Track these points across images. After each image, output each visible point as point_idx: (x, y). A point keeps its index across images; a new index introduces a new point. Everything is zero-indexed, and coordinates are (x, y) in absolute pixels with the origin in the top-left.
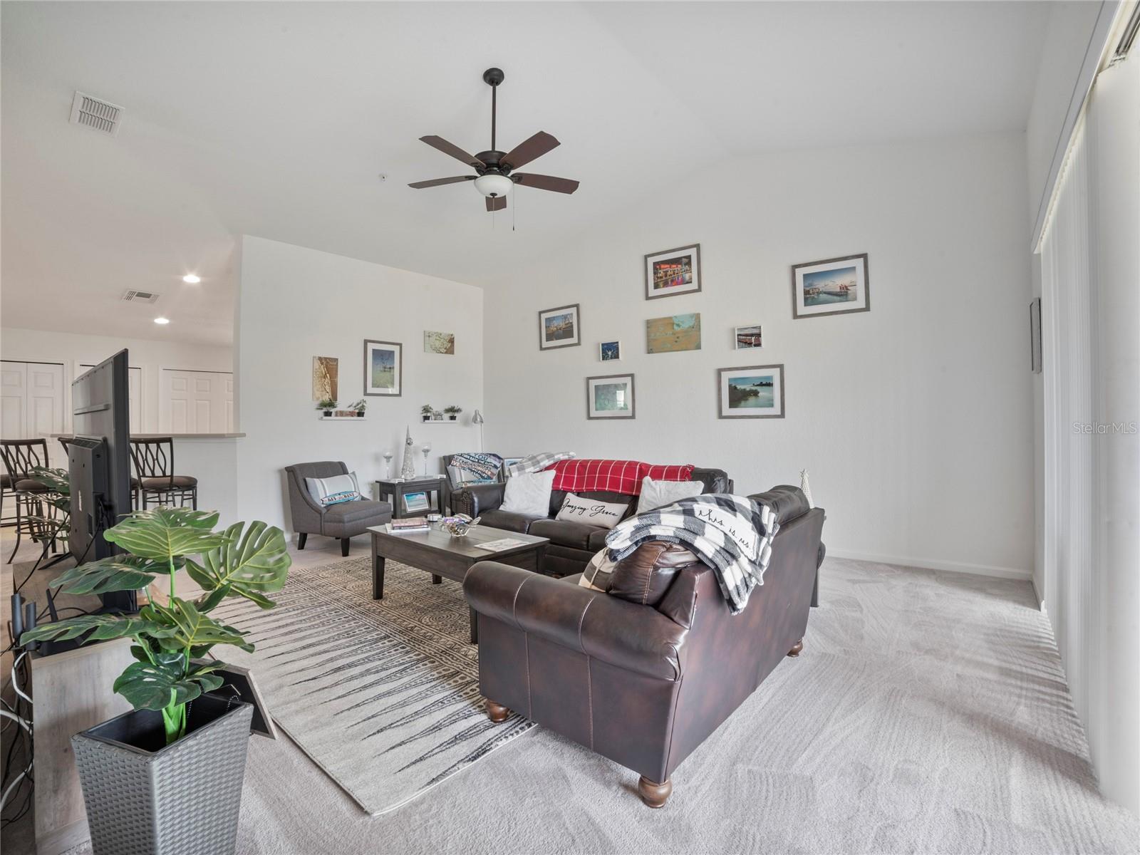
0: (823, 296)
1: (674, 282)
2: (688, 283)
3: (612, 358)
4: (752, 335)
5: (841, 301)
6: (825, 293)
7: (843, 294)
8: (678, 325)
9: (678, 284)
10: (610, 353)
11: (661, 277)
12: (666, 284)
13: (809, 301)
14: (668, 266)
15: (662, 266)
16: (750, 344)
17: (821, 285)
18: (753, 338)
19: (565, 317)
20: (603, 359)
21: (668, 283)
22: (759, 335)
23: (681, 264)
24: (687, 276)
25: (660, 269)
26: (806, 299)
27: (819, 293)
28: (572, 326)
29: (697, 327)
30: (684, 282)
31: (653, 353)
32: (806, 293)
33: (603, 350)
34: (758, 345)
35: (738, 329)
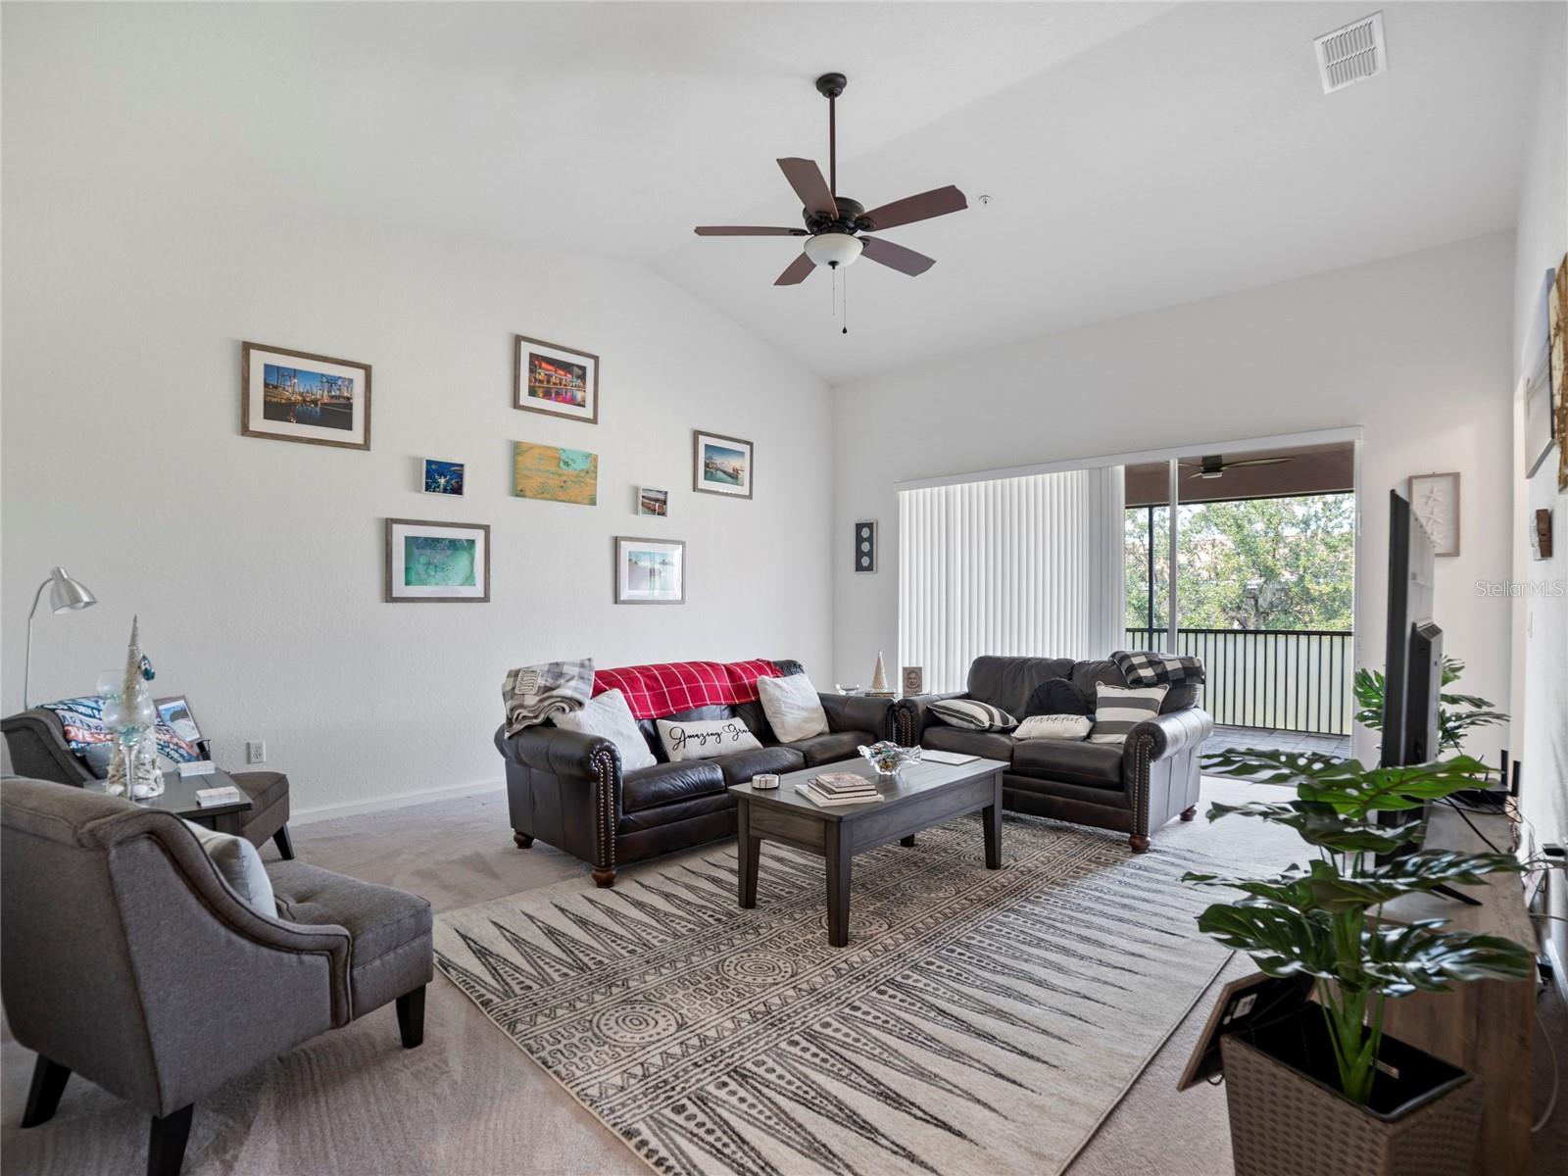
0: (720, 474)
1: (560, 397)
2: (579, 405)
3: (445, 491)
4: (657, 500)
5: (732, 483)
6: (721, 471)
7: (734, 476)
8: (567, 464)
9: (564, 401)
10: (442, 481)
11: (541, 382)
12: (547, 395)
13: (709, 475)
14: (553, 369)
15: (544, 365)
16: (653, 511)
17: (720, 461)
18: (657, 504)
19: (332, 381)
20: (427, 490)
21: (551, 395)
22: (665, 502)
23: (571, 373)
24: (579, 395)
25: (540, 368)
26: (706, 472)
27: (717, 469)
28: (349, 406)
29: (592, 472)
30: (572, 401)
31: (524, 496)
32: (707, 465)
33: (428, 472)
34: (663, 514)
35: (644, 490)
